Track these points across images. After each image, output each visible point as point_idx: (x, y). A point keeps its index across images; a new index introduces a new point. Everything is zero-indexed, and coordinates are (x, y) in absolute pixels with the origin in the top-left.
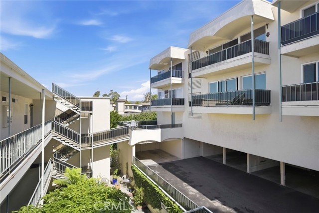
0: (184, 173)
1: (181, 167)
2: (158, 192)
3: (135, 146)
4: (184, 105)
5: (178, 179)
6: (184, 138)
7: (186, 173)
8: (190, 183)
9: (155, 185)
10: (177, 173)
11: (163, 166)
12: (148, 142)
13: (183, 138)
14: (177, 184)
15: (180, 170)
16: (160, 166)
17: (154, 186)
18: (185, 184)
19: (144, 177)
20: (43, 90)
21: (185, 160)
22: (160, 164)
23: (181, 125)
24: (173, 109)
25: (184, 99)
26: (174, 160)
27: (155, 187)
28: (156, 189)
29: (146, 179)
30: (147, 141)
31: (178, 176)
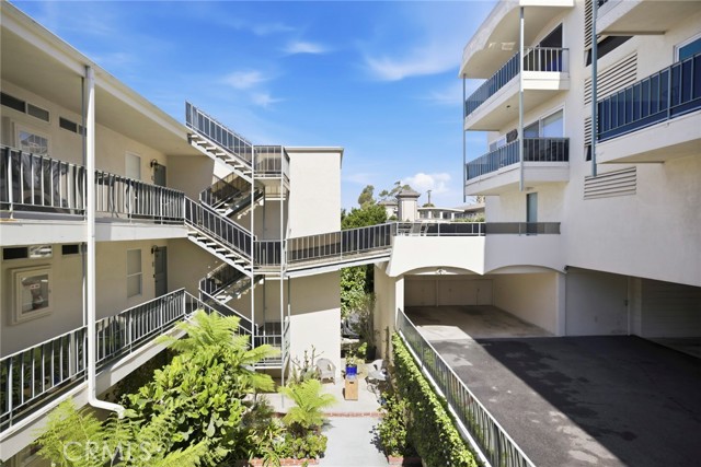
0: (560, 378)
1: (550, 357)
2: (441, 425)
3: (402, 281)
4: (567, 159)
5: (534, 394)
6: (567, 268)
7: (569, 380)
8: (578, 415)
9: (439, 398)
10: (532, 374)
11: (487, 348)
12: (444, 272)
13: (561, 269)
14: (525, 409)
15: (544, 366)
16: (479, 346)
17: (433, 400)
18: (555, 414)
19: (414, 369)
20: (87, 67)
21: (567, 342)
22: (479, 341)
23: (555, 228)
24: (526, 171)
25: (567, 142)
26: (528, 334)
27: (437, 403)
28: (439, 411)
29: (418, 373)
30: (440, 268)
31: (533, 383)
